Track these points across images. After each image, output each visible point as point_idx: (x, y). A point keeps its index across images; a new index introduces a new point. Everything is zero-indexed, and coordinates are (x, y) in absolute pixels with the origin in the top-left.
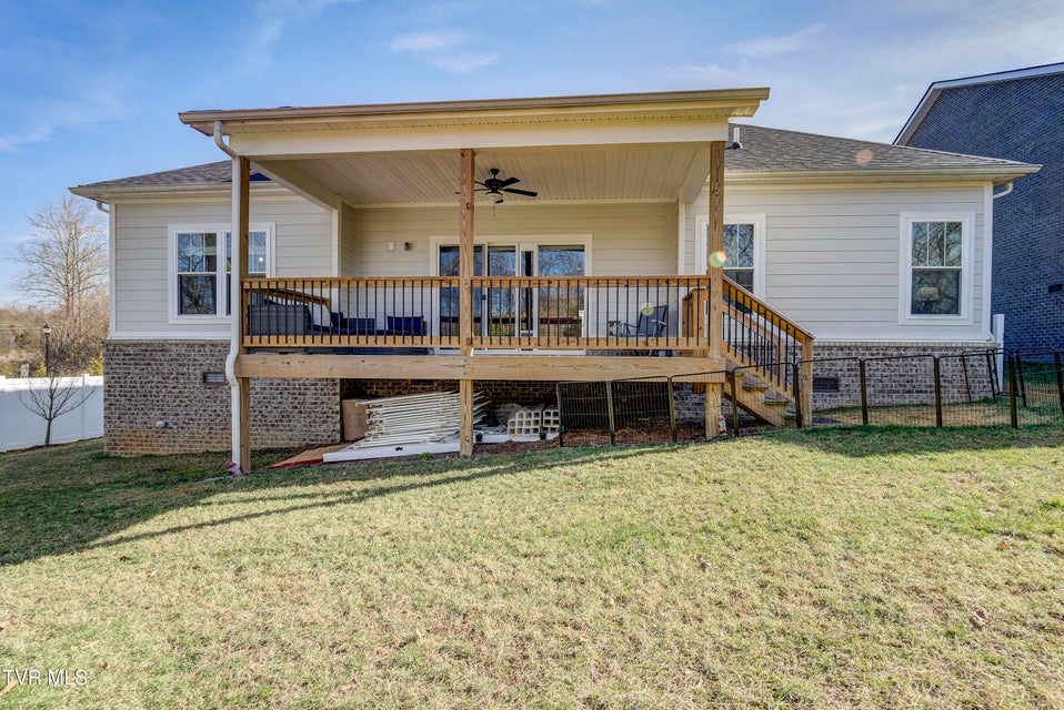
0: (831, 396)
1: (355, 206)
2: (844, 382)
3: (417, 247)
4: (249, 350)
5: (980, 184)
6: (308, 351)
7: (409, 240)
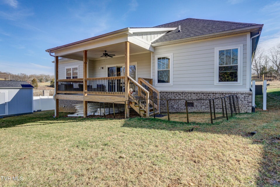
0: (191, 108)
1: (94, 60)
2: (195, 104)
3: (104, 68)
4: (58, 94)
5: (245, 34)
6: (65, 94)
7: (103, 67)
